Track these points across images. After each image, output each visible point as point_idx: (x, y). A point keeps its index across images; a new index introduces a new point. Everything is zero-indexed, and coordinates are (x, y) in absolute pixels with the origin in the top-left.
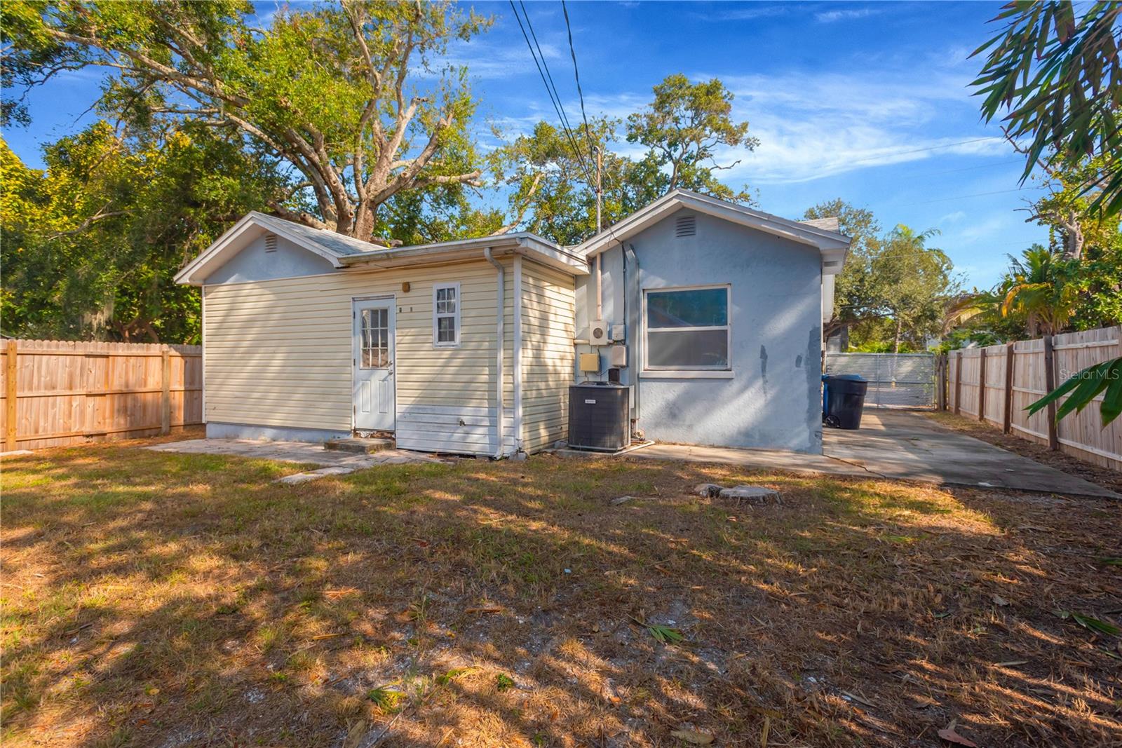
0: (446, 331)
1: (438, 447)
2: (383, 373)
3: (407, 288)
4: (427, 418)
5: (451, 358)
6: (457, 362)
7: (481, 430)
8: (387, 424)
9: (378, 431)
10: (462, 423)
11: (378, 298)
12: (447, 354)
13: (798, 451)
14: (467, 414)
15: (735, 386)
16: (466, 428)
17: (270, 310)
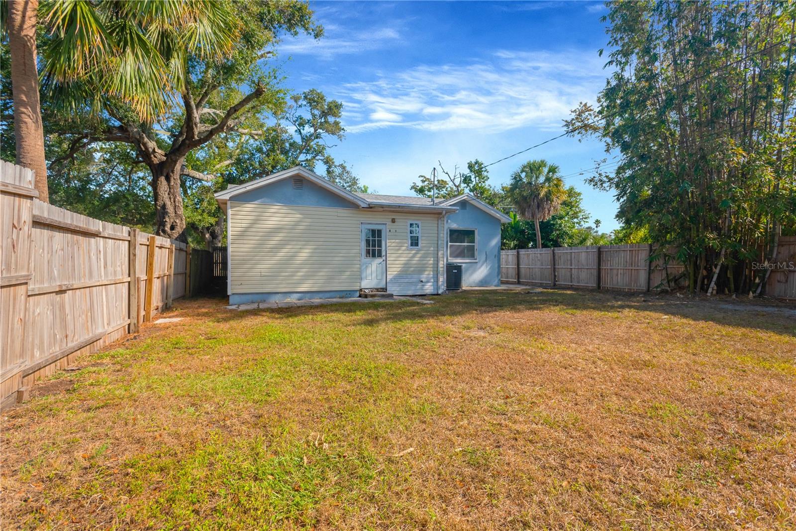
0: (415, 242)
1: (410, 293)
2: (379, 260)
3: (393, 221)
4: (402, 280)
5: (416, 254)
6: (419, 255)
7: (430, 284)
8: (382, 285)
9: (376, 289)
10: (422, 281)
11: (377, 224)
12: (413, 252)
13: (495, 286)
14: (424, 277)
15: (479, 265)
16: (423, 284)
17: (297, 223)
